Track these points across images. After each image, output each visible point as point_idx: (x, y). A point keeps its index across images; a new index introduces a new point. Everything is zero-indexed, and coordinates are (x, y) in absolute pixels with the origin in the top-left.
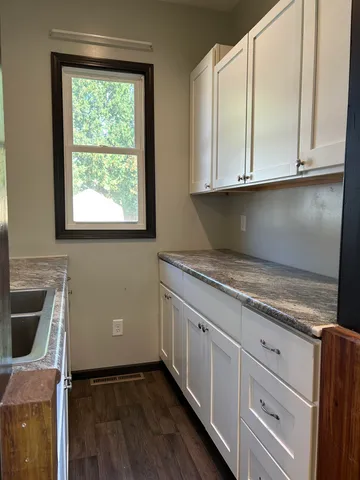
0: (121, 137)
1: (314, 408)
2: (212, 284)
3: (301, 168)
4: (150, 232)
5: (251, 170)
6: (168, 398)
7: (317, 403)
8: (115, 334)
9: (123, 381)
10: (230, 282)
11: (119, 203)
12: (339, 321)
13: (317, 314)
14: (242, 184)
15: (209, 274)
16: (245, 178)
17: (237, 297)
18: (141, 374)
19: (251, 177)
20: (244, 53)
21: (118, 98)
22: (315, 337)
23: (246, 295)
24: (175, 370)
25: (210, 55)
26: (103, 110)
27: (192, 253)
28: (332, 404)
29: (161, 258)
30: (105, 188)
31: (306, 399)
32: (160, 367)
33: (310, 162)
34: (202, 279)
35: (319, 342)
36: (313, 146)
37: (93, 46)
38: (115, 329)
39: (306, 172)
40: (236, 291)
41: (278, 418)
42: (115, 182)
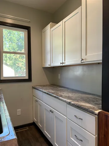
0: (13, 48)
1: (96, 137)
2: (55, 97)
3: (82, 61)
4: (30, 79)
5: (65, 61)
6: (38, 135)
7: (97, 136)
8: (18, 114)
9: (21, 131)
10: (61, 96)
11: (12, 68)
12: (102, 109)
13: (93, 106)
14: (62, 65)
15: (52, 93)
16: (63, 63)
17: (65, 101)
18: (27, 127)
19: (65, 63)
20: (61, 26)
21: (12, 35)
22: (96, 115)
23: (69, 101)
24: (40, 125)
25: (49, 25)
26: (7, 39)
27: (44, 86)
28: (103, 136)
29: (34, 88)
30: (8, 64)
31: (93, 135)
32: (34, 124)
33: (86, 59)
34: (51, 95)
35: (97, 116)
36: (86, 55)
37: (8, 19)
38: (18, 113)
39: (84, 62)
40: (65, 99)
41: (82, 141)
42: (11, 62)
